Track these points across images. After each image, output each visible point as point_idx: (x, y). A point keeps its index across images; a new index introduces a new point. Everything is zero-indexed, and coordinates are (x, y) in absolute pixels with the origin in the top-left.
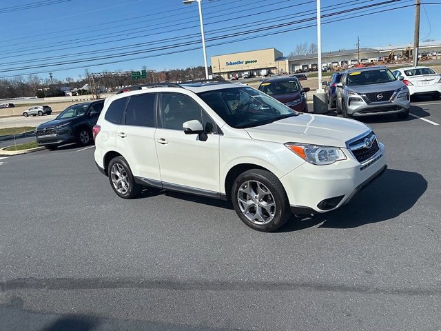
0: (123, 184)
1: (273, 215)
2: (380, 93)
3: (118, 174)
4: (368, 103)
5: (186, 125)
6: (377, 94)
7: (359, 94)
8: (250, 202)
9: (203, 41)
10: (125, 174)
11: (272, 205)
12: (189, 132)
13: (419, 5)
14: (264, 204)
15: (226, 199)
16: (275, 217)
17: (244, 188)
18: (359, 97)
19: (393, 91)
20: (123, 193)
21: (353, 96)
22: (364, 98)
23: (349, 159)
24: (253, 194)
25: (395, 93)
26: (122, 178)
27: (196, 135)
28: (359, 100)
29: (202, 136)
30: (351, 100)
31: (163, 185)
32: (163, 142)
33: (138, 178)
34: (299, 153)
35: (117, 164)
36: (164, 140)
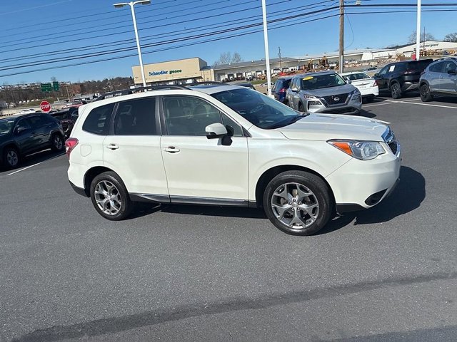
0: (112, 203)
1: (316, 217)
2: (336, 96)
3: (105, 193)
4: (326, 105)
6: (334, 96)
7: (317, 97)
10: (114, 192)
11: (314, 206)
12: (212, 136)
13: (343, 14)
14: (304, 206)
15: (256, 207)
16: (318, 218)
18: (318, 100)
19: (347, 94)
20: (113, 214)
21: (312, 100)
22: (322, 101)
23: (387, 153)
24: (290, 198)
25: (349, 96)
26: (110, 198)
27: (217, 140)
28: (318, 103)
29: (226, 140)
30: (310, 103)
31: (170, 199)
32: (173, 150)
33: (134, 195)
34: (344, 149)
35: (105, 182)
36: (174, 148)
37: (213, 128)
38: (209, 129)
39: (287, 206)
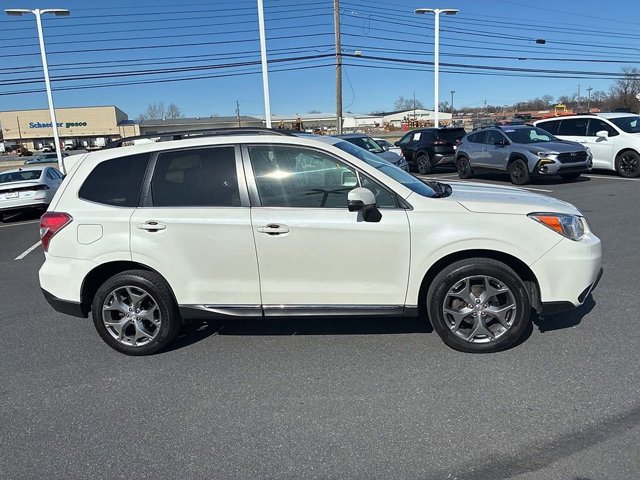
0: (138, 326)
10: (145, 304)
11: (508, 308)
12: (356, 206)
13: (340, 65)
14: (492, 309)
16: (515, 324)
20: (139, 344)
27: (356, 214)
31: (263, 310)
32: (277, 230)
34: (553, 226)
35: (128, 288)
36: (277, 227)
37: (361, 195)
38: (352, 196)
39: (466, 310)
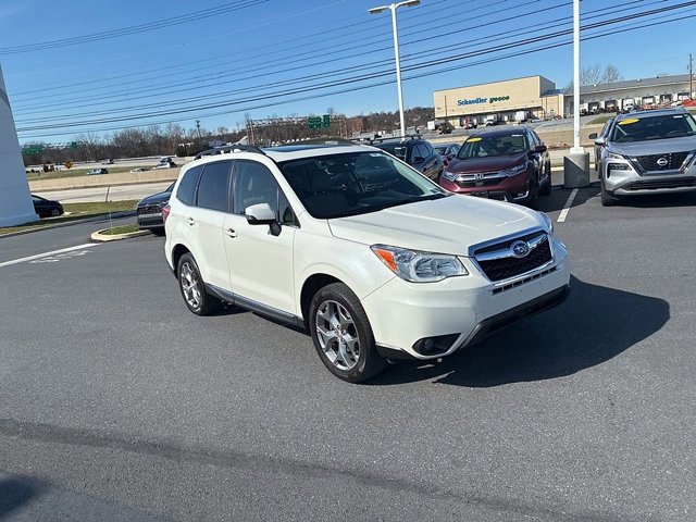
1: (357, 357)
2: (662, 156)
3: (189, 278)
4: (640, 173)
5: (249, 211)
6: (658, 157)
7: (626, 157)
8: (331, 334)
9: (398, 71)
11: (356, 339)
14: (348, 337)
16: (360, 360)
17: (324, 311)
18: (626, 162)
19: (686, 154)
20: (195, 306)
21: (617, 161)
22: (634, 164)
23: (471, 275)
24: (334, 322)
25: (689, 157)
28: (626, 167)
29: (274, 228)
30: (611, 167)
32: (233, 234)
33: (208, 286)
34: (389, 261)
37: (254, 211)
